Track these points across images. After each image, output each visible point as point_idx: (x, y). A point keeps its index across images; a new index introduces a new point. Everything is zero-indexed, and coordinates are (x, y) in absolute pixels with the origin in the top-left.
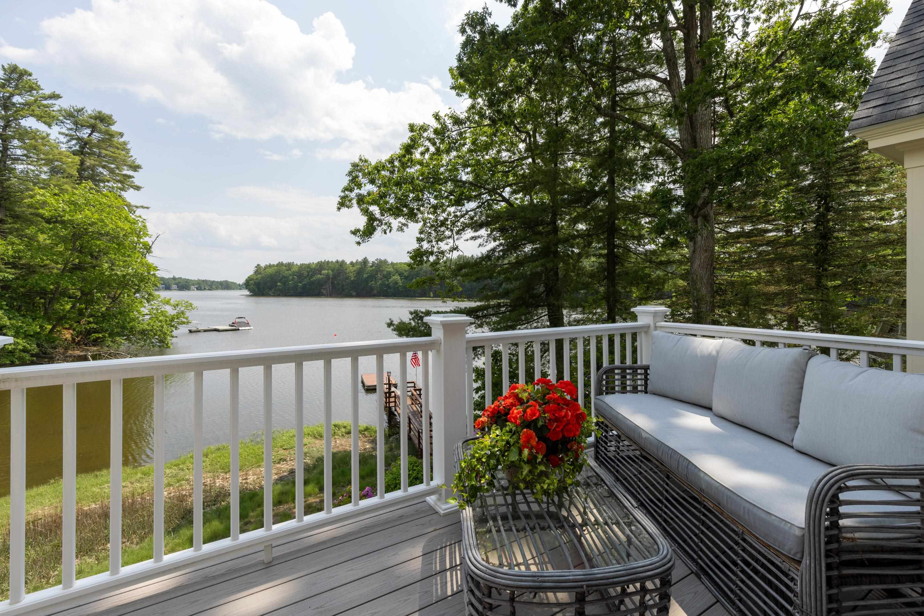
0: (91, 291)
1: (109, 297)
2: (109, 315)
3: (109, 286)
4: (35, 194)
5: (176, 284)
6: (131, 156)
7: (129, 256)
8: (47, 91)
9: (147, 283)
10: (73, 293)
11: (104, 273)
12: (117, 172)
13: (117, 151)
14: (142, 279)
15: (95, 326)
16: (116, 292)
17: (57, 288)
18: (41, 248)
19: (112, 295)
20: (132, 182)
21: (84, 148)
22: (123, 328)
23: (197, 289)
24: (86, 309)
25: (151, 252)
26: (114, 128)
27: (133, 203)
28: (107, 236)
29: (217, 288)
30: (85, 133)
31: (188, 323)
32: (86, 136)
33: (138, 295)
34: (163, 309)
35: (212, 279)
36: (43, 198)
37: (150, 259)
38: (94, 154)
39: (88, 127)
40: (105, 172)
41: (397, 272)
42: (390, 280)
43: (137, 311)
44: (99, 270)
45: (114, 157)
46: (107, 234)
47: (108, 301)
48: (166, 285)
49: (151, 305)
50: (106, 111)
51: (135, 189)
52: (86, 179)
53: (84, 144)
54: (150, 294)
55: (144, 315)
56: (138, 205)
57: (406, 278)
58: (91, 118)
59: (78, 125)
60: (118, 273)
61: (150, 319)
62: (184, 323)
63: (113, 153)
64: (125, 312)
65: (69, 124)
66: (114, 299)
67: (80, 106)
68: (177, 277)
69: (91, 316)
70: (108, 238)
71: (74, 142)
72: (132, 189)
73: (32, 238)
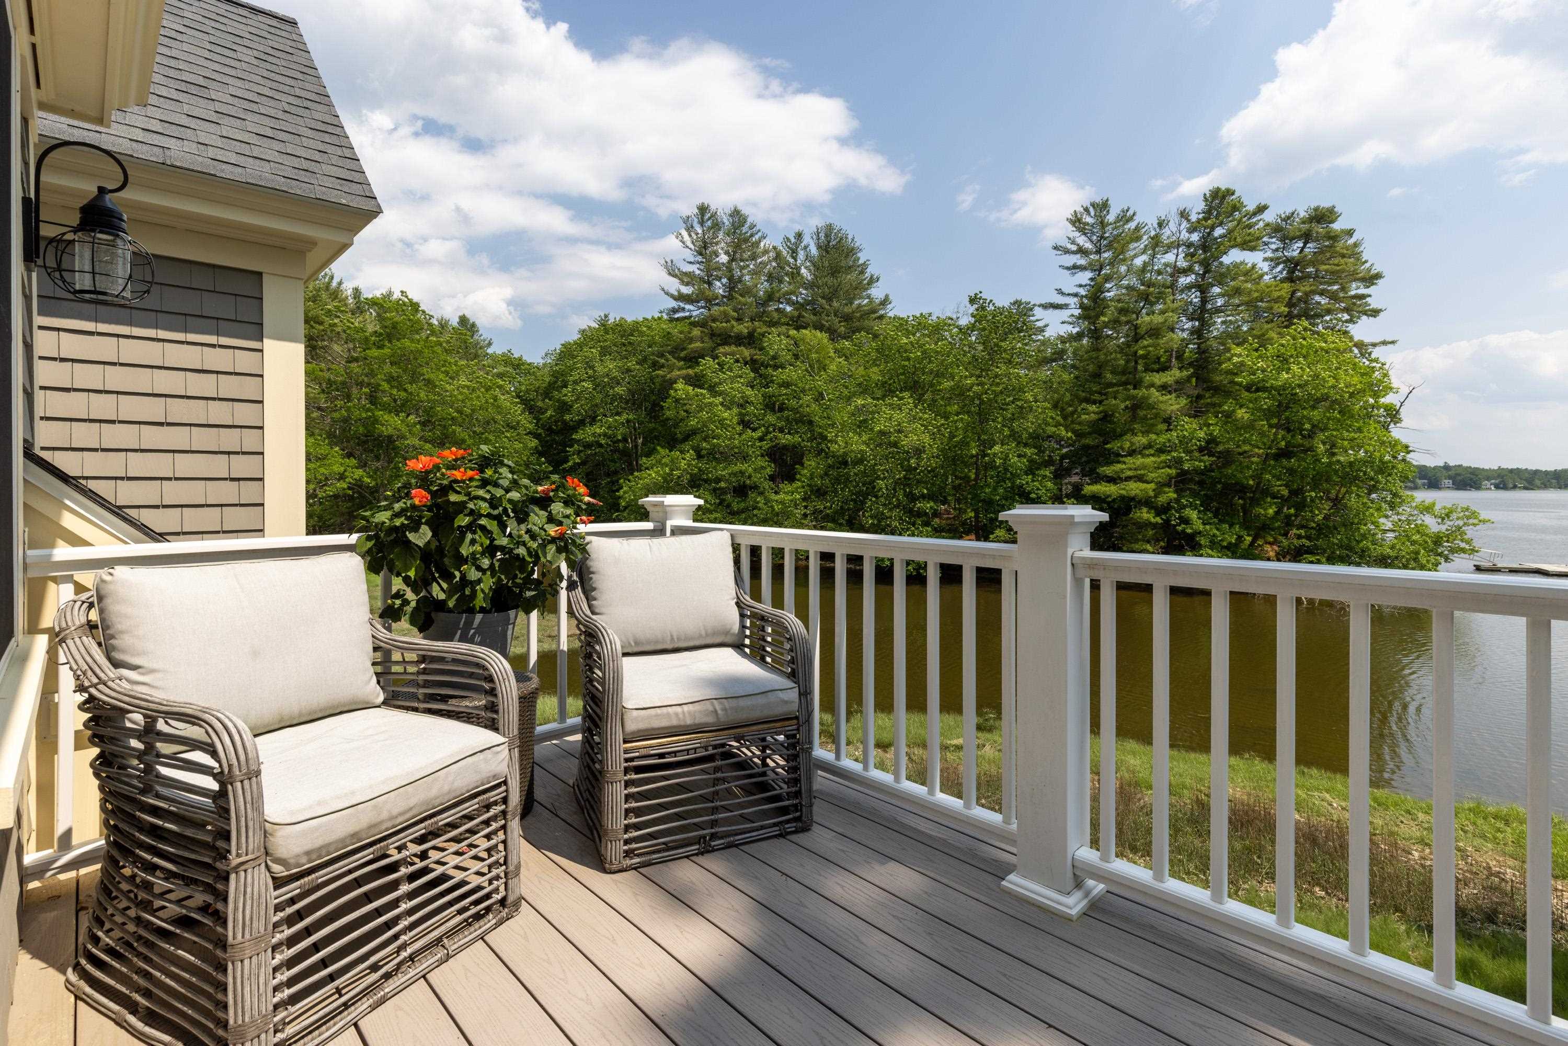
0: (1302, 489)
1: (1328, 499)
2: (1328, 527)
3: (1326, 480)
4: (1233, 355)
5: (1450, 478)
6: (1366, 262)
7: (1360, 430)
8: (1251, 207)
9: (1390, 475)
10: (1278, 491)
11: (1319, 460)
12: (1341, 295)
13: (1342, 261)
14: (1384, 468)
15: (1307, 543)
16: (1339, 491)
17: (1258, 484)
18: (1239, 427)
19: (1333, 494)
20: (1367, 304)
21: (1294, 272)
22: (1350, 548)
23: (1497, 487)
24: (1296, 516)
25: (1400, 420)
26: (1337, 226)
27: (1367, 340)
28: (1325, 400)
29: (1545, 486)
30: (1295, 250)
31: (1473, 551)
32: (1296, 254)
33: (1374, 496)
34: (1419, 522)
35: (1532, 467)
36: (1241, 359)
37: (1396, 432)
38: (1308, 276)
39: (1299, 238)
40: (1323, 301)
43: (1373, 523)
44: (1313, 456)
45: (1338, 271)
46: (1325, 398)
47: (1327, 506)
48: (1429, 479)
49: (1398, 514)
50: (1325, 204)
51: (1368, 316)
52: (1299, 317)
53: (1293, 265)
54: (1395, 495)
55: (1385, 531)
56: (1377, 341)
58: (1304, 223)
59: (1286, 239)
60: (1342, 459)
61: (1396, 538)
62: (1463, 550)
63: (1338, 265)
64: (1352, 523)
65: (1275, 243)
66: (1336, 502)
67: (1289, 211)
68: (1451, 464)
69: (1301, 527)
70: (1327, 404)
71: (1281, 267)
72: (1364, 318)
73: (1228, 415)
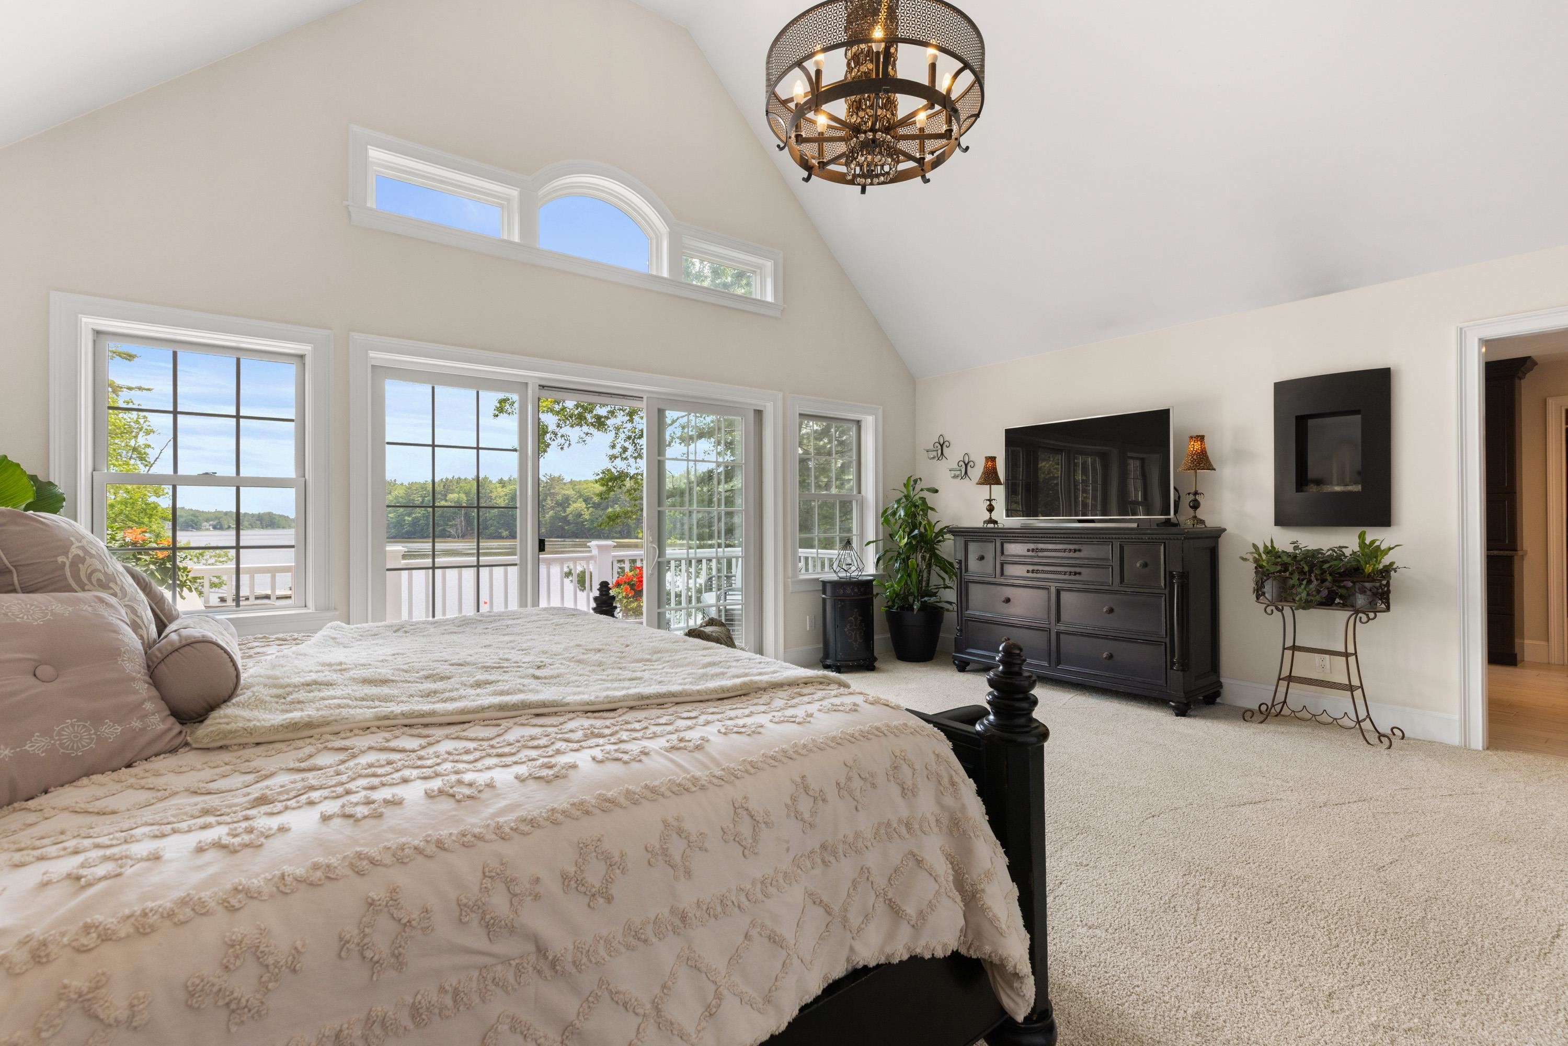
23: (215, 528)
41: (581, 496)
42: (569, 510)
57: (596, 506)
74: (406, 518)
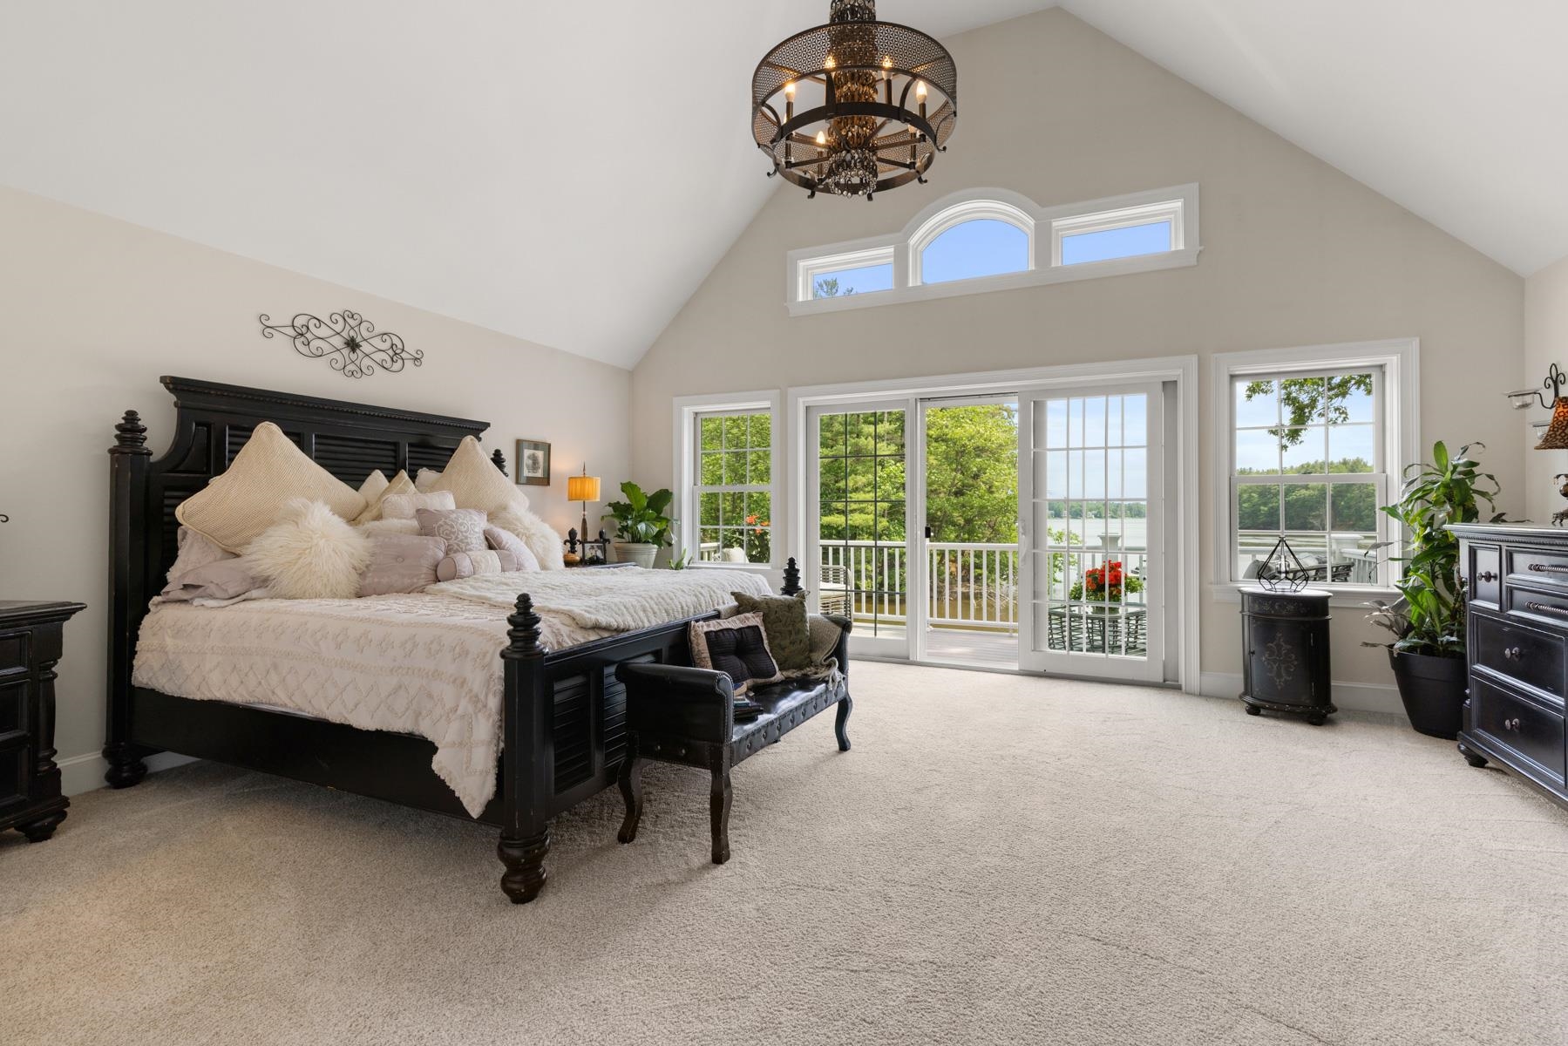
74: (1262, 508)
